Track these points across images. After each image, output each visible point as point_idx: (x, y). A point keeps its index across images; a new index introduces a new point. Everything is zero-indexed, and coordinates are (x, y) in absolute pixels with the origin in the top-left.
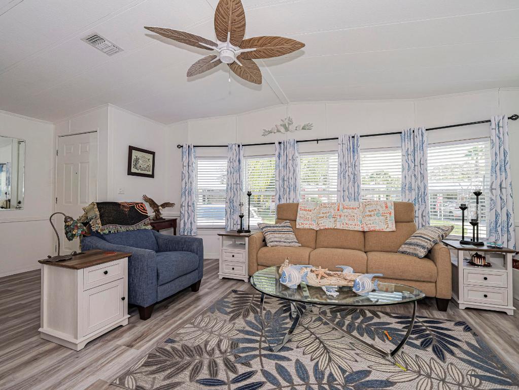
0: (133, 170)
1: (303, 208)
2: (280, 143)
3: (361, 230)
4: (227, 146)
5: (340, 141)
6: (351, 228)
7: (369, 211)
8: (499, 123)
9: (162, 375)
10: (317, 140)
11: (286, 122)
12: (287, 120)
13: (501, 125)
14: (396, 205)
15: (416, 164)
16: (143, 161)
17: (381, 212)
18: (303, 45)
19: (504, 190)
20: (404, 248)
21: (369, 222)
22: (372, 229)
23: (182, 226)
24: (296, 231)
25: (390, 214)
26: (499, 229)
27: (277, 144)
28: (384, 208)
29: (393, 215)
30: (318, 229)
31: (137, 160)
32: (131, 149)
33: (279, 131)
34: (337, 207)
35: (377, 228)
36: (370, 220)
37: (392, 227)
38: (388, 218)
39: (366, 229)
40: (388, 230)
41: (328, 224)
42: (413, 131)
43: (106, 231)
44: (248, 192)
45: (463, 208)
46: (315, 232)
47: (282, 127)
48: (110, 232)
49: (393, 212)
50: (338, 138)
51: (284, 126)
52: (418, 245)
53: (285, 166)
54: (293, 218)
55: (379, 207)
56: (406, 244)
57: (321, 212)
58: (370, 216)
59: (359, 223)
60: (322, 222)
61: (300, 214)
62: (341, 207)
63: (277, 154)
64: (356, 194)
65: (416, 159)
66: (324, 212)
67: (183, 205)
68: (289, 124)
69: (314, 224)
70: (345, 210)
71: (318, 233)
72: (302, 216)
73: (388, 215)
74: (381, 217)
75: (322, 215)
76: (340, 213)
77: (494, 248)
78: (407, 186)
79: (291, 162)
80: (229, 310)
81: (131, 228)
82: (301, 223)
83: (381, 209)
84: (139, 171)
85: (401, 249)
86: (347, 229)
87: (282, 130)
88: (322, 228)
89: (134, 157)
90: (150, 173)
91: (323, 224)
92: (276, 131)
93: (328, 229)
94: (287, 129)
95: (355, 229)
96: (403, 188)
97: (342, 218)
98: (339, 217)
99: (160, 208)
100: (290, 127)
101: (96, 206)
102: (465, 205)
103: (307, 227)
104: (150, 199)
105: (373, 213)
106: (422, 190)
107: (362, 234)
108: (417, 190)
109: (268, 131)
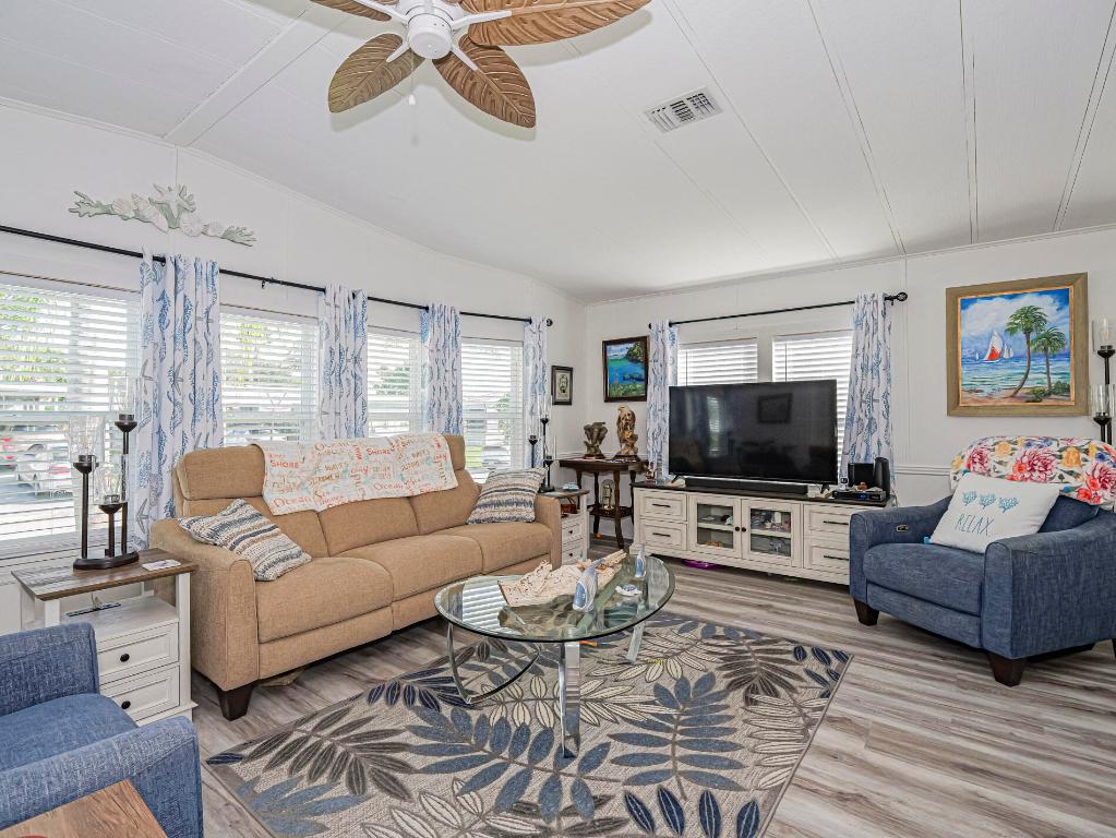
1: (277, 460)
2: (158, 259)
3: (409, 494)
5: (329, 297)
7: (413, 456)
10: (264, 280)
11: (173, 200)
12: (175, 193)
17: (432, 456)
20: (479, 514)
22: (426, 489)
24: (282, 522)
25: (446, 457)
27: (148, 259)
28: (436, 448)
29: (449, 459)
30: (322, 508)
33: (139, 217)
34: (354, 454)
35: (432, 487)
36: (416, 473)
37: (451, 480)
38: (444, 466)
40: (447, 487)
41: (343, 492)
44: (122, 417)
45: (533, 441)
46: (316, 516)
47: (154, 209)
49: (448, 452)
50: (323, 290)
51: (163, 207)
53: (180, 338)
54: (253, 491)
55: (428, 446)
56: (480, 507)
57: (322, 467)
58: (417, 464)
59: (400, 482)
60: (330, 488)
61: (273, 476)
62: (363, 451)
64: (360, 422)
66: (330, 464)
68: (182, 209)
70: (372, 457)
71: (324, 518)
72: (278, 479)
73: (443, 460)
74: (433, 465)
75: (325, 473)
76: (363, 464)
79: (202, 325)
82: (282, 497)
83: (431, 450)
85: (472, 517)
87: (160, 220)
88: (335, 503)
91: (333, 495)
92: (132, 214)
93: (356, 502)
94: (173, 224)
95: (398, 495)
97: (370, 474)
98: (363, 474)
100: (185, 216)
103: (298, 507)
105: (419, 458)
106: (454, 414)
107: (406, 504)
108: (447, 413)
109: (99, 205)
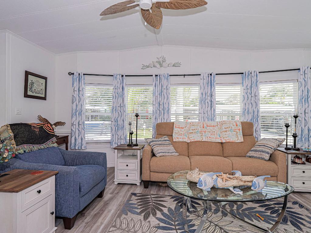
0: (29, 93)
1: (177, 126)
2: (156, 76)
3: (220, 141)
4: (113, 76)
5: (201, 76)
6: (214, 140)
7: (225, 128)
8: (305, 71)
10: (184, 75)
11: (161, 60)
12: (161, 58)
13: (306, 72)
14: (242, 123)
15: (252, 96)
16: (37, 85)
17: (233, 129)
18: (206, 3)
19: (307, 114)
20: (251, 154)
21: (225, 136)
22: (228, 141)
23: (73, 141)
24: (173, 143)
25: (239, 130)
26: (303, 139)
27: (154, 76)
28: (235, 126)
29: (241, 131)
30: (189, 141)
31: (32, 83)
32: (27, 74)
33: (154, 66)
34: (202, 126)
35: (231, 140)
36: (226, 134)
37: (241, 139)
38: (238, 133)
39: (224, 141)
40: (238, 141)
41: (196, 138)
42: (251, 73)
44: (136, 114)
45: (287, 126)
46: (187, 144)
47: (157, 63)
48: (25, 151)
49: (241, 128)
50: (200, 75)
51: (159, 62)
52: (263, 152)
53: (161, 93)
54: (170, 134)
55: (231, 125)
56: (252, 151)
57: (191, 129)
58: (226, 131)
59: (218, 137)
60: (192, 136)
61: (175, 130)
62: (205, 125)
63: (154, 84)
64: (212, 116)
65: (252, 92)
66: (193, 129)
67: (74, 124)
68: (163, 61)
69: (186, 138)
70: (208, 128)
71: (189, 144)
72: (177, 132)
74: (233, 133)
75: (192, 131)
76: (205, 129)
77: (308, 152)
78: (246, 111)
79: (165, 91)
80: (139, 211)
81: (42, 146)
82: (177, 137)
83: (233, 127)
84: (34, 94)
85: (248, 154)
86: (210, 141)
87: (158, 66)
88: (192, 141)
89: (29, 81)
90: (43, 96)
91: (193, 138)
92: (152, 66)
93: (199, 141)
94: (161, 66)
95: (216, 141)
96: (244, 112)
97: (206, 133)
98: (204, 133)
99: (54, 126)
100: (164, 63)
101: (9, 128)
102: (288, 124)
103: (181, 140)
104: (44, 119)
105: (228, 129)
106: (256, 113)
107: (220, 145)
108: (252, 113)
109: (146, 66)
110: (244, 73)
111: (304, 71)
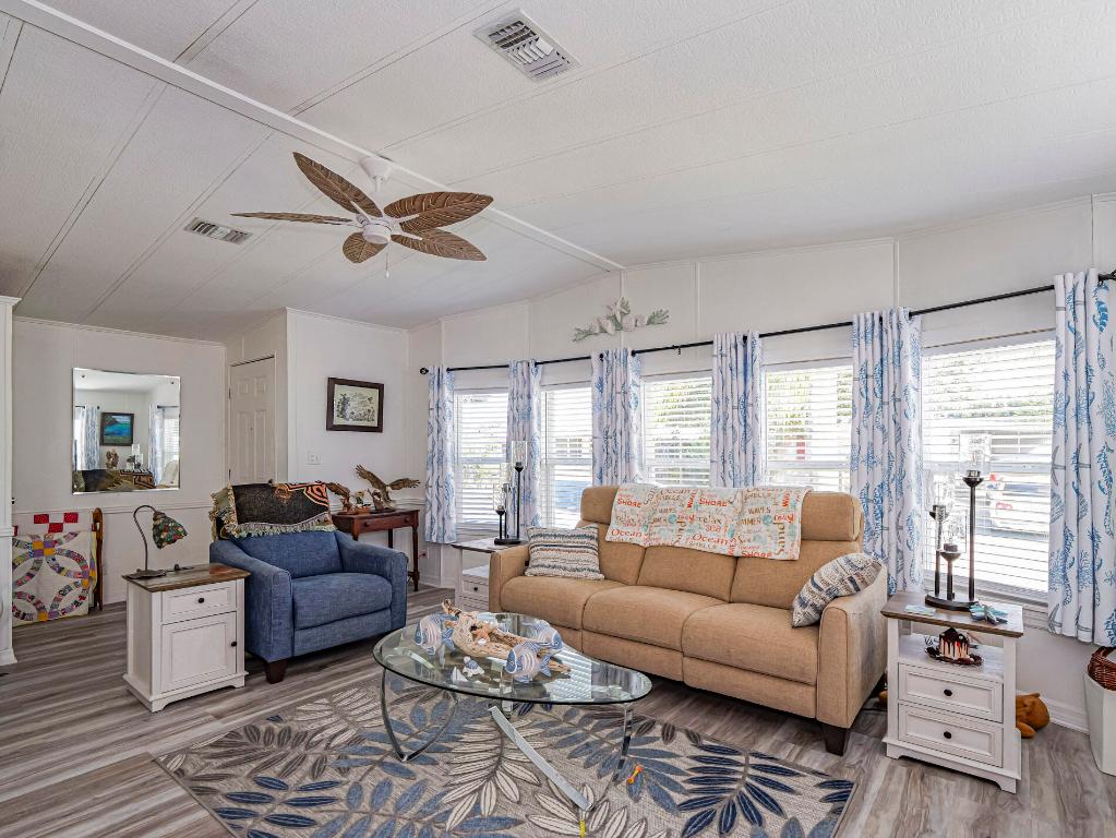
0: (338, 421)
1: (625, 499)
2: (601, 357)
4: (507, 366)
5: (715, 349)
6: (707, 546)
8: (1074, 292)
9: (216, 763)
10: (681, 347)
11: (617, 311)
12: (618, 306)
13: (1079, 296)
14: (810, 499)
15: (885, 400)
16: (358, 404)
17: (772, 515)
19: (1085, 472)
21: (747, 536)
22: (748, 552)
23: (428, 525)
24: (602, 547)
25: (791, 519)
26: (1072, 573)
27: (595, 358)
28: (781, 505)
29: (797, 523)
30: (647, 545)
31: (345, 401)
32: (333, 382)
33: (603, 331)
34: (688, 500)
35: (760, 551)
36: (749, 532)
37: (793, 550)
38: (786, 530)
39: (737, 552)
40: (782, 556)
41: (666, 535)
42: (881, 319)
43: (244, 534)
44: (517, 464)
45: (937, 515)
46: (641, 550)
47: (609, 322)
48: (249, 535)
49: (798, 515)
50: (711, 343)
51: (613, 319)
53: (610, 406)
54: (603, 518)
55: (770, 504)
57: (658, 509)
58: (752, 521)
59: (728, 538)
60: (657, 529)
61: (617, 510)
63: (595, 379)
65: (885, 386)
66: (664, 508)
67: (430, 484)
68: (623, 315)
69: (643, 533)
70: (704, 506)
71: (647, 553)
72: (621, 515)
73: (786, 522)
74: (772, 527)
75: (658, 515)
76: (693, 512)
78: (864, 452)
79: (620, 398)
81: (290, 528)
82: (617, 531)
83: (773, 508)
84: (350, 422)
86: (698, 548)
87: (610, 327)
89: (337, 398)
90: (375, 424)
91: (657, 536)
92: (597, 331)
94: (619, 327)
95: (716, 551)
96: (854, 460)
97: (696, 523)
98: (688, 522)
99: (389, 489)
100: (625, 320)
101: (231, 492)
103: (627, 539)
104: (369, 473)
105: (756, 516)
107: (730, 563)
109: (585, 332)
110: (855, 321)
111: (1070, 289)
